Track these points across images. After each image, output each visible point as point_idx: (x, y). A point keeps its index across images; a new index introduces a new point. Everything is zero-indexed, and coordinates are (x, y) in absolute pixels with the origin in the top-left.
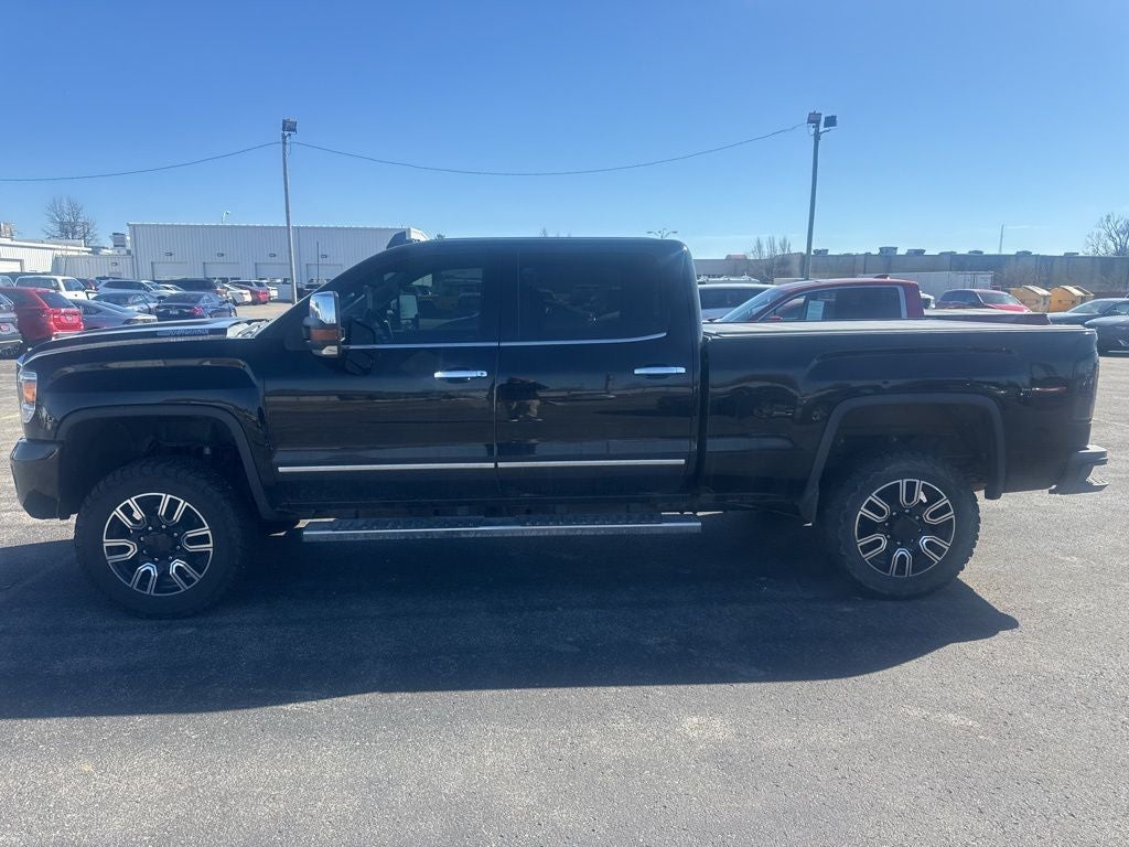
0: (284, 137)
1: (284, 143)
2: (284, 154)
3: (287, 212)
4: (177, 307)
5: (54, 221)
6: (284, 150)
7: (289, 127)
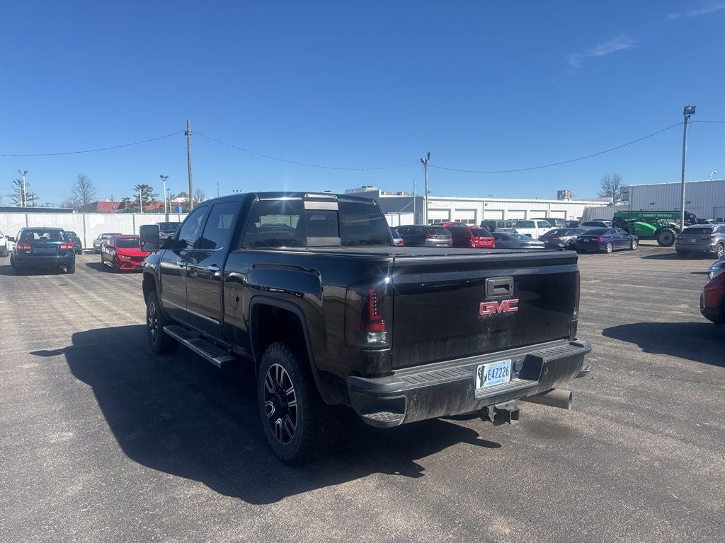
0: (686, 119)
1: (686, 123)
2: (685, 131)
3: (683, 171)
4: (589, 237)
5: (604, 188)
6: (685, 127)
7: (689, 112)
